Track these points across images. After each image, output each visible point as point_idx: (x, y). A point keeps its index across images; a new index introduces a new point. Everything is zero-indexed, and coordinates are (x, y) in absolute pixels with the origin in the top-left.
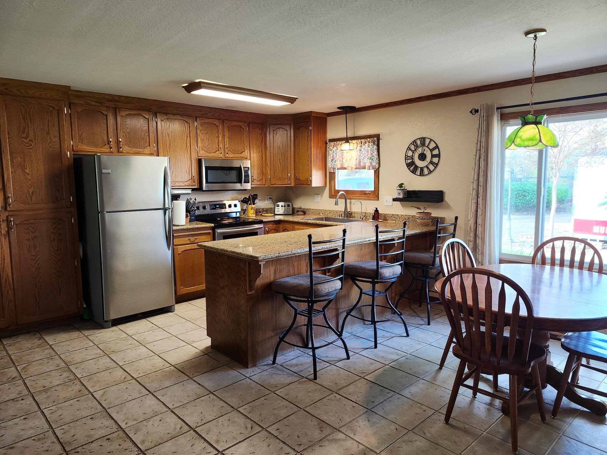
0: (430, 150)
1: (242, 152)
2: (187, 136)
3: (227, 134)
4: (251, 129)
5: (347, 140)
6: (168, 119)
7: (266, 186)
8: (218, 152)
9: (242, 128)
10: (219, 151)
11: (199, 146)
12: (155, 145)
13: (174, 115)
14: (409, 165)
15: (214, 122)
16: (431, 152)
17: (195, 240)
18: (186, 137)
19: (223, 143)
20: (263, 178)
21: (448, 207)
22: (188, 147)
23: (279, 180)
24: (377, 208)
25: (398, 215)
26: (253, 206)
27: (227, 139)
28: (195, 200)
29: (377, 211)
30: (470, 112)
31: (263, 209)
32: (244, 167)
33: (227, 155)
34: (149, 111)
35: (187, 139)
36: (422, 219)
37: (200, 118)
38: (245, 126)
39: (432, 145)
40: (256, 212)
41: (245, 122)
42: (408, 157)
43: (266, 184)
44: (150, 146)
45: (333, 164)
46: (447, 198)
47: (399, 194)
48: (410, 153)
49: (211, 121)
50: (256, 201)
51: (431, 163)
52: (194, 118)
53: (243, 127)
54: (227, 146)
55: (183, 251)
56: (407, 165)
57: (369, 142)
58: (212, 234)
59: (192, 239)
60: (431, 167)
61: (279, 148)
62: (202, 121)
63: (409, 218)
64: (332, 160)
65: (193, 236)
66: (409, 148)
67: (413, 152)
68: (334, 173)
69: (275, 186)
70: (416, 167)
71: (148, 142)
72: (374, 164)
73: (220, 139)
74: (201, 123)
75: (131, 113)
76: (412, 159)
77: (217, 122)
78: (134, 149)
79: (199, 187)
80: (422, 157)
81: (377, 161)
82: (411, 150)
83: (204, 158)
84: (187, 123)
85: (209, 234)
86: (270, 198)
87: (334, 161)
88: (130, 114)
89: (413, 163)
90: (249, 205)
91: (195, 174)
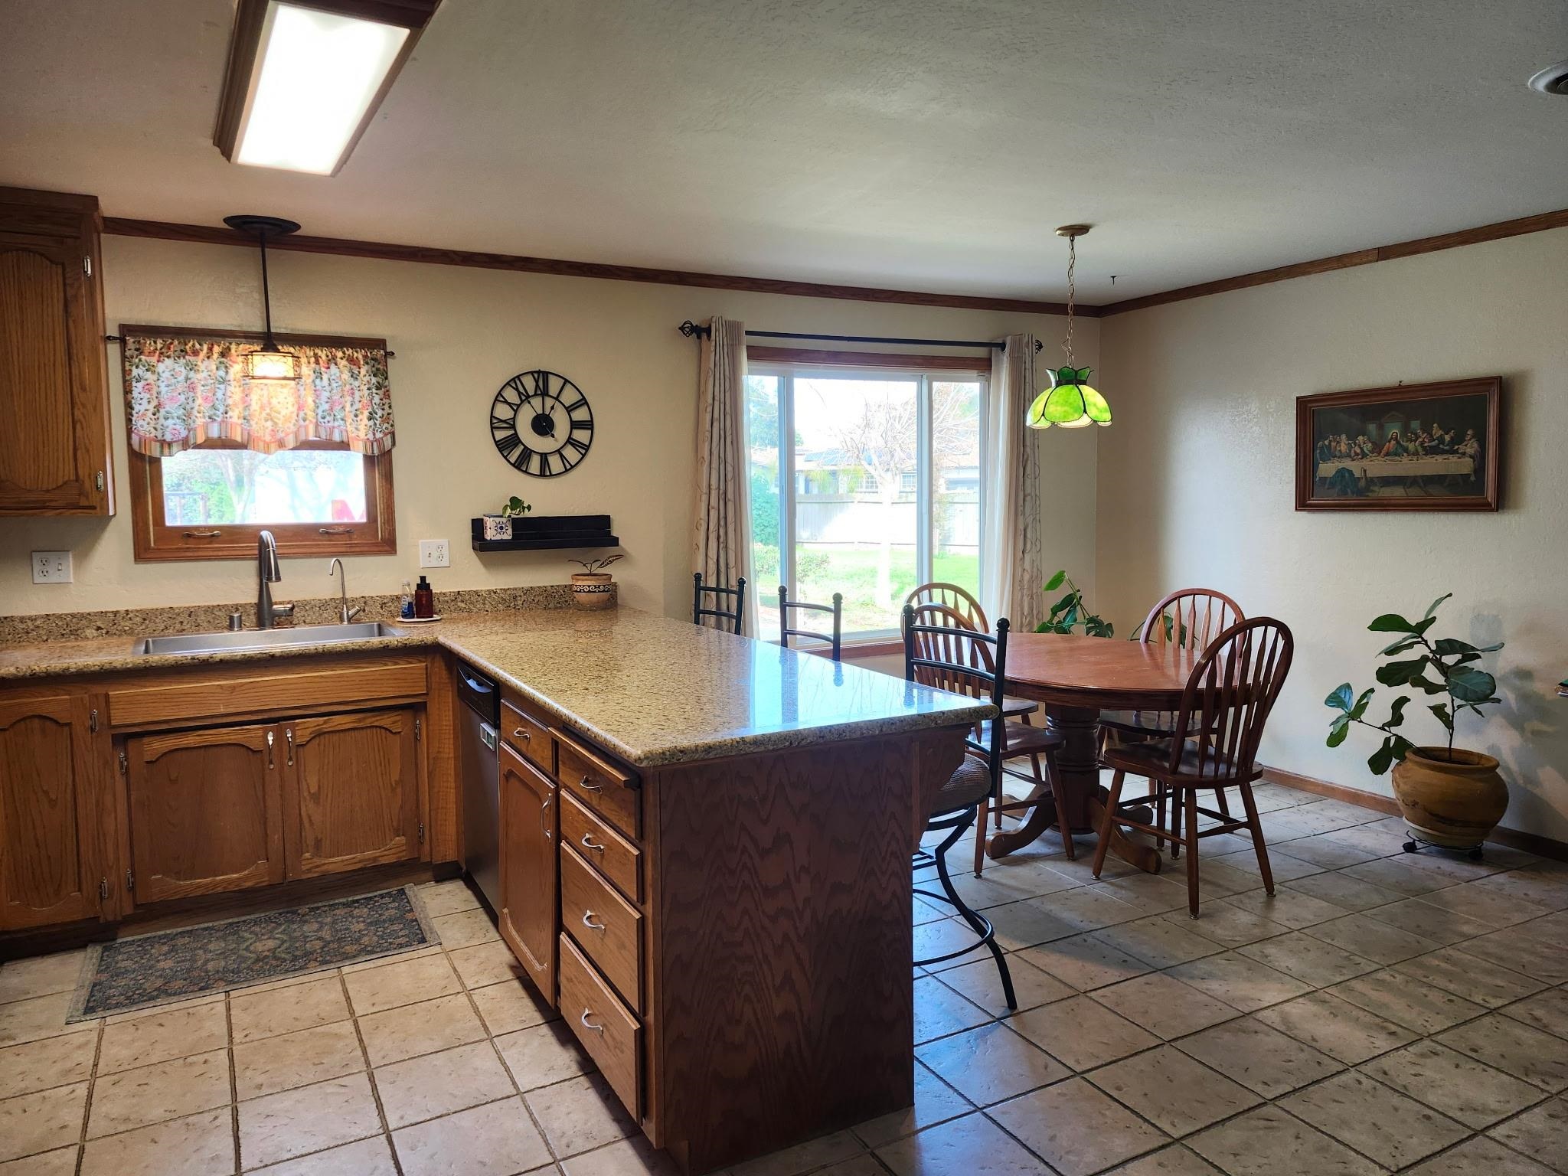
0: (566, 408)
14: (504, 446)
16: (569, 413)
25: (476, 592)
30: (680, 328)
39: (570, 397)
42: (501, 421)
45: (159, 427)
47: (501, 528)
48: (504, 412)
51: (573, 445)
56: (497, 446)
57: (351, 360)
60: (571, 454)
63: (515, 598)
64: (158, 407)
66: (499, 398)
67: (515, 409)
68: (156, 462)
70: (527, 453)
72: (379, 435)
76: (513, 427)
80: (543, 425)
81: (386, 425)
82: (509, 404)
87: (162, 411)
89: (513, 441)
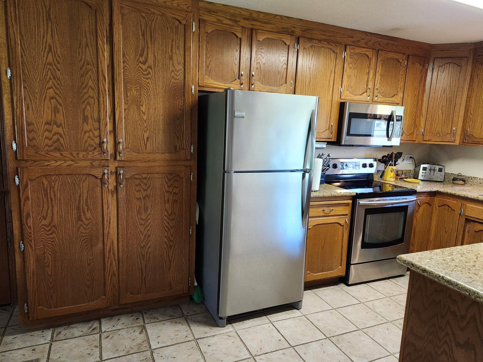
1: (395, 95)
2: (331, 71)
3: (379, 69)
4: (410, 63)
6: (311, 47)
7: (416, 142)
8: (365, 94)
9: (399, 61)
10: (366, 92)
11: (343, 85)
12: (292, 82)
13: (320, 41)
15: (367, 53)
17: (330, 212)
18: (330, 72)
19: (374, 81)
20: (414, 131)
22: (330, 86)
23: (438, 135)
26: (394, 167)
27: (378, 77)
28: (329, 156)
31: (402, 171)
32: (397, 116)
33: (376, 98)
34: (291, 35)
35: (331, 75)
37: (351, 47)
38: (403, 60)
40: (397, 175)
41: (404, 54)
43: (417, 140)
44: (286, 83)
49: (363, 51)
50: (399, 161)
52: (343, 47)
53: (401, 61)
54: (377, 86)
55: (314, 226)
58: (351, 205)
59: (327, 210)
61: (444, 91)
62: (352, 51)
65: (328, 207)
69: (429, 143)
71: (285, 78)
73: (371, 76)
74: (351, 53)
75: (269, 37)
77: (370, 53)
78: (268, 86)
79: (336, 140)
83: (350, 101)
84: (334, 52)
85: (347, 204)
86: (411, 157)
88: (267, 38)
90: (390, 165)
91: (334, 123)
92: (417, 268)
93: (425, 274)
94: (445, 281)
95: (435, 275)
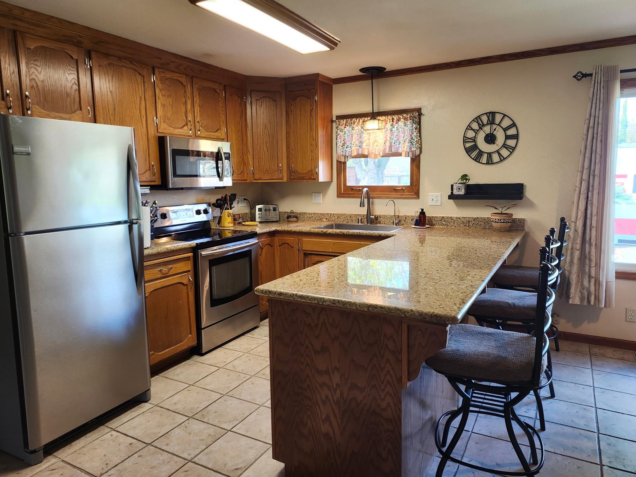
0: (504, 129)
1: (218, 130)
2: (141, 98)
3: (197, 99)
4: (228, 95)
5: (374, 115)
6: (110, 64)
7: (248, 181)
8: (186, 128)
9: (216, 92)
10: (187, 125)
11: (158, 116)
12: (89, 108)
13: (120, 58)
14: (469, 151)
15: (180, 79)
16: (505, 131)
17: (169, 271)
18: (138, 98)
19: (193, 113)
20: (244, 169)
21: (531, 205)
22: (142, 116)
23: (267, 173)
24: (422, 210)
25: (451, 217)
26: (230, 211)
27: (197, 109)
28: (154, 203)
29: (422, 213)
30: (573, 77)
31: (239, 215)
32: (224, 153)
33: (199, 132)
34: (78, 46)
35: (140, 103)
36: (504, 222)
37: (160, 70)
38: (220, 90)
39: (506, 123)
40: (235, 220)
41: (220, 84)
42: (468, 138)
43: (248, 179)
44: (81, 109)
45: (344, 151)
46: (529, 193)
47: (459, 189)
48: (471, 134)
49: (176, 76)
50: (235, 204)
51: (506, 148)
52: (151, 70)
53: (218, 91)
54: (198, 119)
55: (152, 292)
56: (466, 150)
57: (405, 119)
58: (192, 259)
59: (165, 269)
60: (505, 153)
61: (265, 126)
62: (162, 75)
63: (469, 222)
64: (344, 144)
65: (165, 265)
66: (469, 128)
67: (476, 132)
68: (345, 163)
69: (260, 181)
70: (481, 153)
71: (78, 103)
72: (413, 149)
73: (189, 107)
74: (161, 77)
75: (45, 45)
76: (474, 141)
77: (183, 79)
78: (54, 113)
79: (160, 183)
80: (490, 139)
81: (417, 145)
82: (474, 130)
83: (169, 135)
84: (140, 74)
85: (188, 259)
86: (245, 199)
87: (346, 145)
88: (43, 46)
89: (475, 147)
90: (226, 209)
91: (155, 162)
92: (274, 293)
93: (282, 297)
94: (298, 297)
95: (290, 294)
